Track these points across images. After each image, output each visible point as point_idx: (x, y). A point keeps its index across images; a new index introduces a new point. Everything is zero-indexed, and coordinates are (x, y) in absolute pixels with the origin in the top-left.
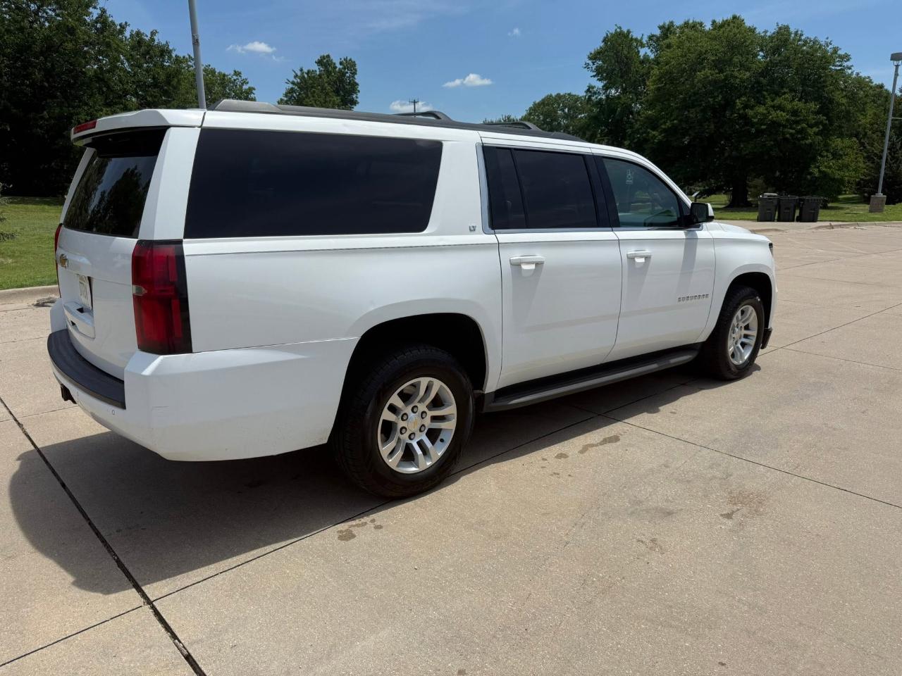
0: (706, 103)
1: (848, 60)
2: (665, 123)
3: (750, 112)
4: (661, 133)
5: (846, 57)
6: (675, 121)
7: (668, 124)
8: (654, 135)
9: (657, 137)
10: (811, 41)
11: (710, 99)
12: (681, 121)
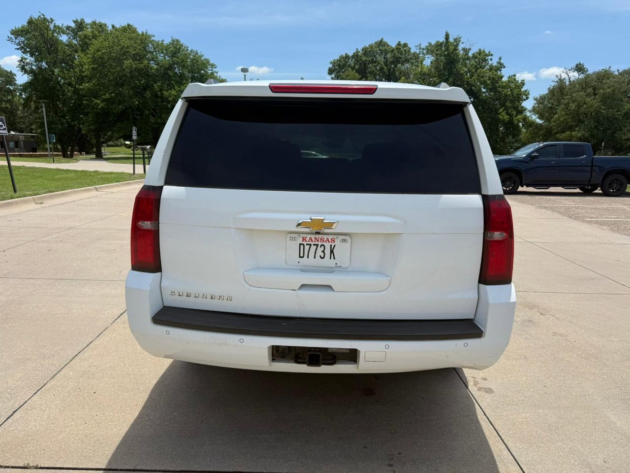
0: (134, 84)
1: (215, 68)
2: (105, 94)
3: (166, 93)
4: (102, 101)
5: (213, 66)
6: (113, 95)
7: (107, 95)
8: (97, 103)
9: (99, 104)
10: (194, 52)
11: (137, 82)
12: (117, 95)
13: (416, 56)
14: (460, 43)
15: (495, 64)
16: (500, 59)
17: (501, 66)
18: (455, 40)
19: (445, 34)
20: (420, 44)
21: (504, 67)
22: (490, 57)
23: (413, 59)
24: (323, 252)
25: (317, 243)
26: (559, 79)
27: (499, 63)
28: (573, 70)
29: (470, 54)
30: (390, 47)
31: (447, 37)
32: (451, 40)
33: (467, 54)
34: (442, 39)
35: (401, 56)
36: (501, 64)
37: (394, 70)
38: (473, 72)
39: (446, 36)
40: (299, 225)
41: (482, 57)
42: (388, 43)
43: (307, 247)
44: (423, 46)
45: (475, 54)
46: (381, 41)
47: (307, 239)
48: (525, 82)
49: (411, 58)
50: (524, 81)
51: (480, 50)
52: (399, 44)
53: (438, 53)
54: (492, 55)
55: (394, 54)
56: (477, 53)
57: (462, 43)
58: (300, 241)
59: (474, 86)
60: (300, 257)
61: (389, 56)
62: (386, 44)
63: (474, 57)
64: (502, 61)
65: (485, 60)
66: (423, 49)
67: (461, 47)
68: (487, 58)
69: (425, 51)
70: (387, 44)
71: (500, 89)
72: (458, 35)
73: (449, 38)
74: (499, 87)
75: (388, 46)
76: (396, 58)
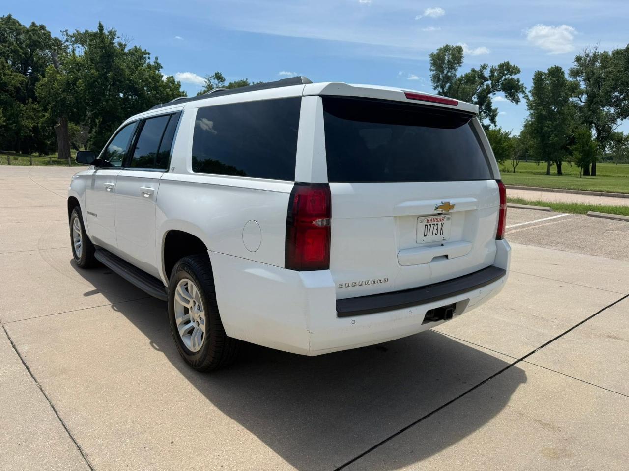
13: (57, 42)
14: (116, 37)
15: (152, 63)
16: (157, 59)
17: (158, 67)
18: (110, 33)
19: (98, 25)
20: (67, 30)
21: (162, 68)
22: (147, 56)
23: (54, 46)
24: (437, 229)
25: (434, 223)
26: (208, 85)
27: (156, 62)
28: (213, 78)
29: (126, 50)
30: (22, 27)
31: (101, 28)
32: (106, 32)
33: (123, 50)
34: (95, 30)
35: (39, 40)
36: (158, 64)
37: (31, 55)
38: (133, 69)
39: (99, 26)
40: (437, 209)
41: (138, 54)
42: (20, 22)
43: (429, 227)
44: (70, 33)
45: (131, 50)
46: (9, 17)
47: (430, 221)
48: (181, 84)
49: (53, 44)
50: (179, 82)
51: (136, 47)
52: (34, 24)
53: (92, 43)
54: (149, 54)
55: (30, 35)
56: (133, 50)
57: (118, 37)
58: (425, 223)
59: (135, 83)
60: (425, 236)
61: (22, 37)
62: (15, 22)
63: (131, 53)
64: (159, 61)
65: (141, 58)
66: (71, 37)
67: (116, 41)
68: (144, 56)
69: (73, 39)
70: (18, 22)
71: (161, 89)
72: (112, 29)
73: (103, 30)
74: (160, 86)
75: (20, 25)
76: (34, 41)
